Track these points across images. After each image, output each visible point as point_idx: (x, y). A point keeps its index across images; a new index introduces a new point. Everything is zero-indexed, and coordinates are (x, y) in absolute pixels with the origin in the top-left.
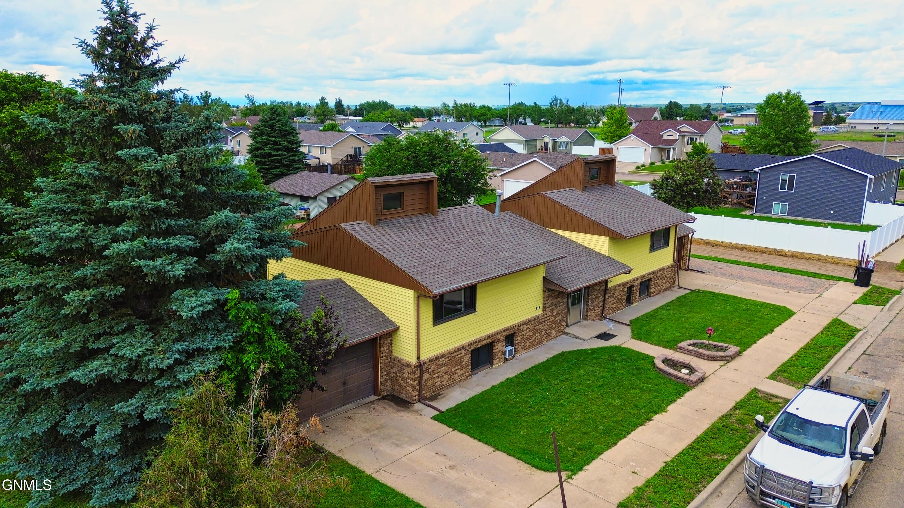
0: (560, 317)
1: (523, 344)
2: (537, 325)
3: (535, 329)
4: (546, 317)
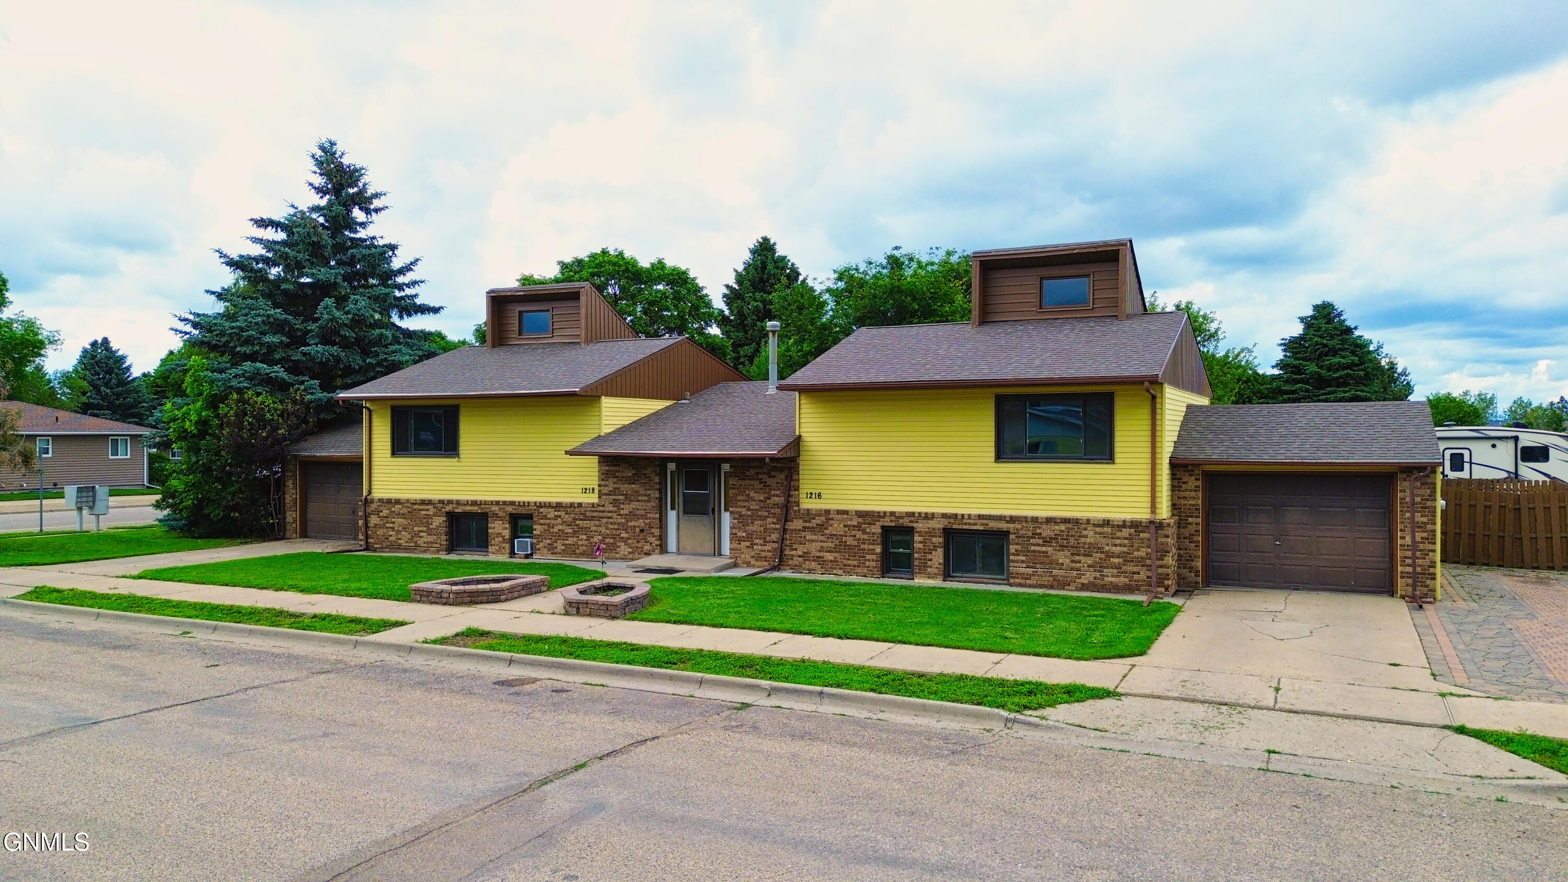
0: (640, 523)
1: (549, 541)
2: (581, 520)
3: (578, 525)
4: (604, 512)
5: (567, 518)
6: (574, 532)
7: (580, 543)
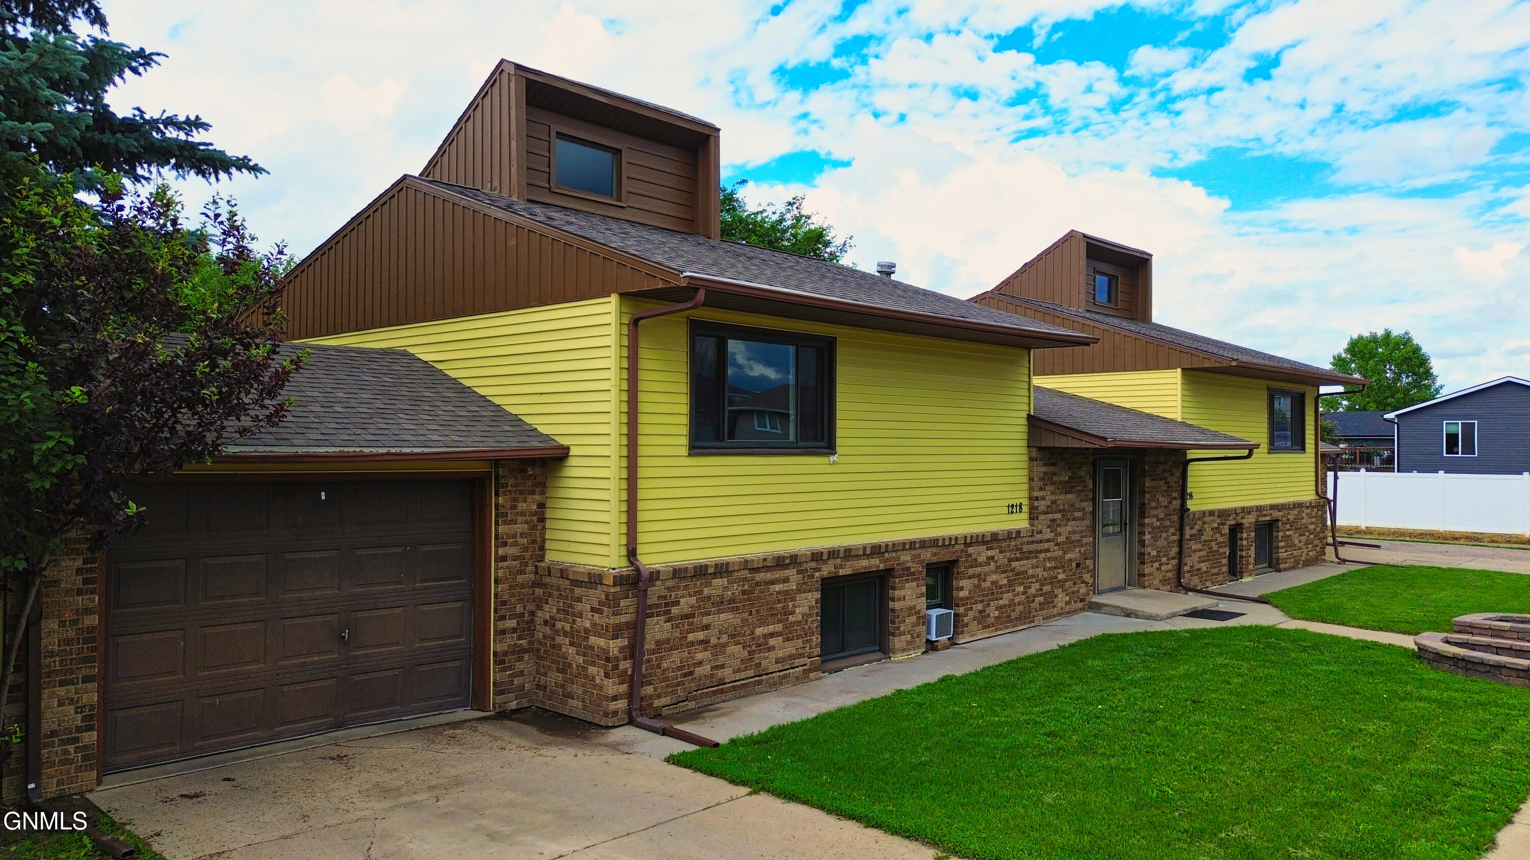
0: (1075, 554)
1: (979, 607)
2: (1018, 559)
3: (1012, 570)
4: (1041, 542)
5: (1002, 559)
6: (1011, 583)
7: (1017, 600)
